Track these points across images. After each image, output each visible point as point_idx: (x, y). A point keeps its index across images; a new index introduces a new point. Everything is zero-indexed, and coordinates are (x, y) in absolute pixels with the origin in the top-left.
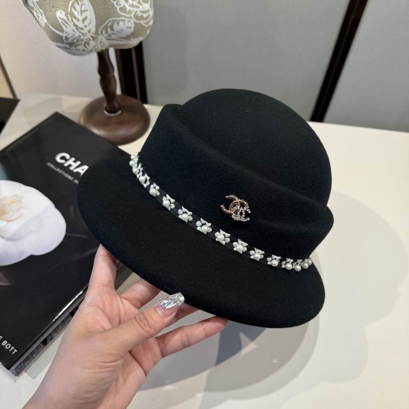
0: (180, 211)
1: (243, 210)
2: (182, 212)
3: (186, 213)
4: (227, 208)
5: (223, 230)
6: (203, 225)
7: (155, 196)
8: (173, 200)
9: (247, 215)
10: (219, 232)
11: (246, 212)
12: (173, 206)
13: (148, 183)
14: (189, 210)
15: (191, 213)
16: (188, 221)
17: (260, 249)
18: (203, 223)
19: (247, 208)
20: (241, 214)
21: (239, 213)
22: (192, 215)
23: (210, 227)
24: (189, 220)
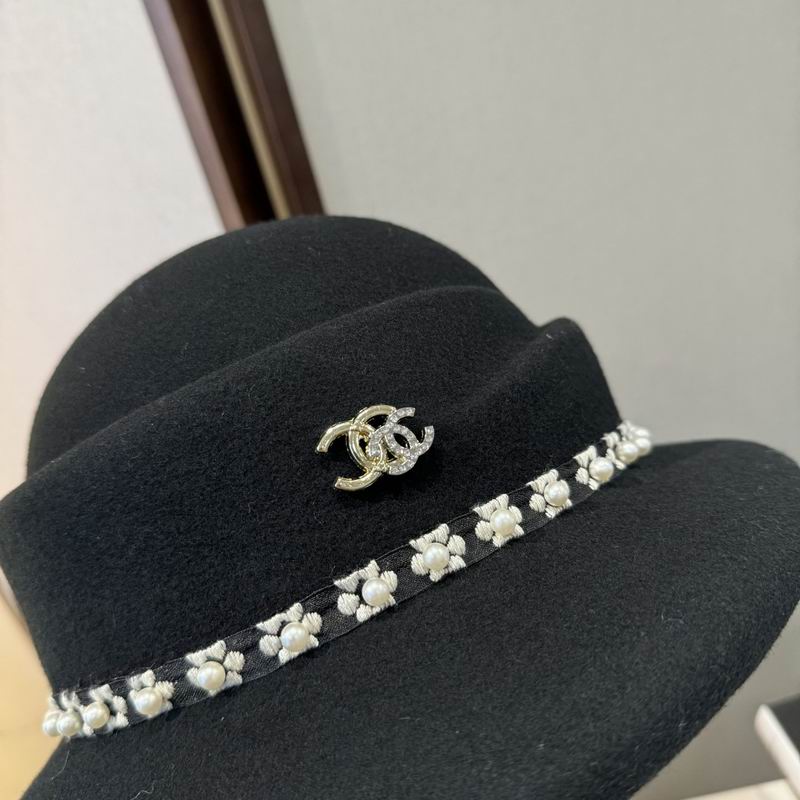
0: (267, 645)
1: (392, 425)
2: (274, 639)
3: (284, 624)
4: (357, 471)
5: (416, 536)
6: (358, 592)
7: (168, 706)
8: (217, 648)
9: (415, 425)
10: (414, 551)
11: (403, 422)
12: (236, 660)
13: (119, 703)
14: (284, 608)
15: (296, 607)
16: (318, 636)
17: (540, 474)
18: (353, 588)
19: (394, 414)
20: (401, 440)
21: (394, 445)
22: (306, 610)
23: (380, 573)
24: (317, 629)
